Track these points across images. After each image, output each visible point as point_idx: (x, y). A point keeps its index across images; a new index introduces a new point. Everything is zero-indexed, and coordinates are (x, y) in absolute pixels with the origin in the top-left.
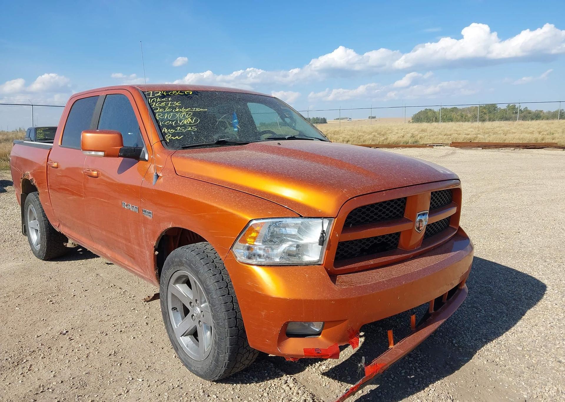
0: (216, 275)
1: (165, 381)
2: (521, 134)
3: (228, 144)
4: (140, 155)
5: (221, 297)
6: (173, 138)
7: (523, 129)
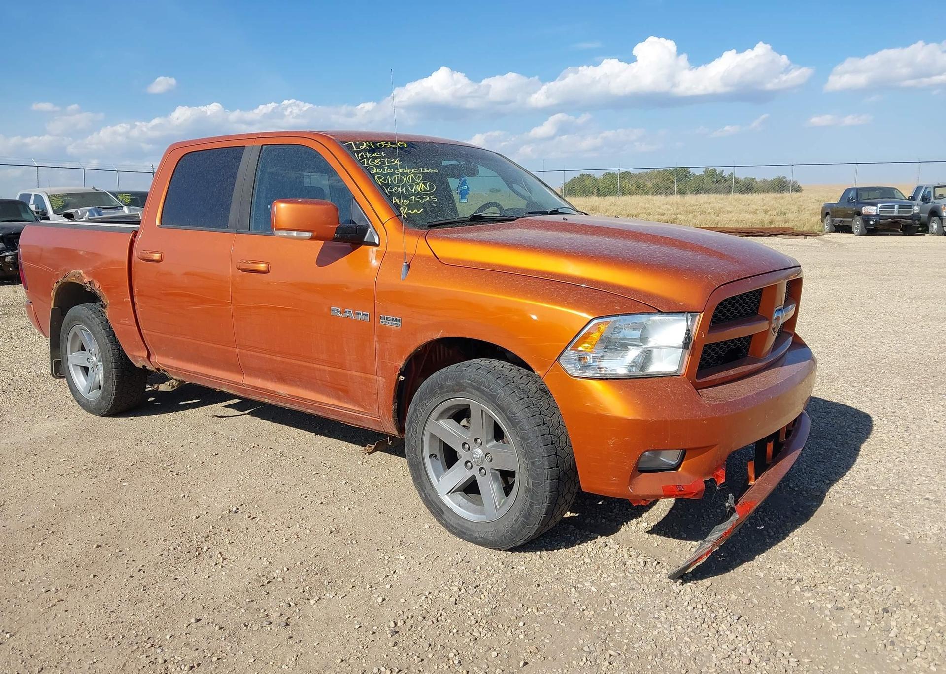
0: (523, 398)
1: (438, 556)
2: (740, 214)
3: (485, 220)
4: (364, 237)
5: (536, 427)
6: (410, 211)
7: (741, 206)
